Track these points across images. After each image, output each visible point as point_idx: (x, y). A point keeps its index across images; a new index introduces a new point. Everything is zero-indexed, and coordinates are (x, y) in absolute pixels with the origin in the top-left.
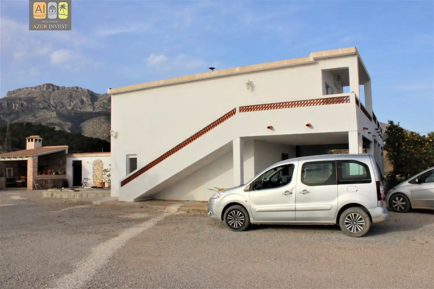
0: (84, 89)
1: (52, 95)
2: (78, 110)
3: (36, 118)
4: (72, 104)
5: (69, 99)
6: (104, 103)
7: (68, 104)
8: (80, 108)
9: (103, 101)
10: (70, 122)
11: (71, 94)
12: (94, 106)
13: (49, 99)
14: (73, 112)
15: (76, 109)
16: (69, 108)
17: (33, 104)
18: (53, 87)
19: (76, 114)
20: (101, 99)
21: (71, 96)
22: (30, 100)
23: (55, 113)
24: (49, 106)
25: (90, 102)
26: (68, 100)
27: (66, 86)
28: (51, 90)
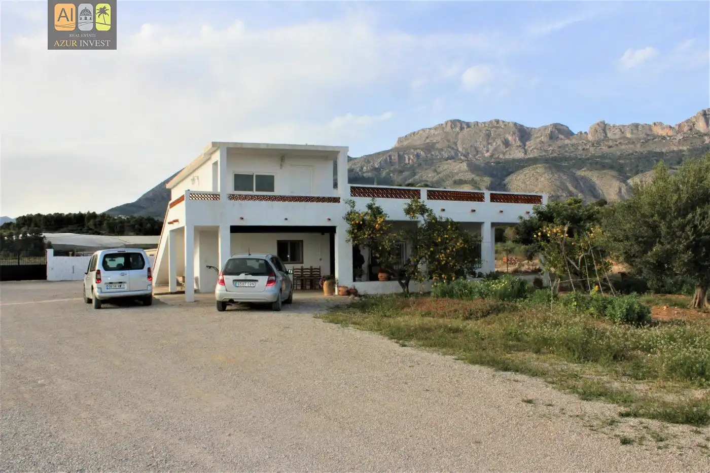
0: (509, 123)
1: (460, 136)
2: (501, 156)
3: (439, 173)
4: (491, 148)
5: (486, 140)
6: (542, 142)
7: (485, 149)
8: (504, 154)
9: (540, 139)
10: (488, 177)
11: (487, 132)
12: (526, 147)
13: (456, 144)
14: (493, 160)
15: (497, 156)
16: (487, 155)
17: (433, 153)
18: (461, 124)
19: (498, 163)
20: (536, 136)
21: (488, 136)
22: (429, 148)
23: (465, 164)
24: (456, 155)
25: (519, 143)
26: (485, 143)
27: (481, 121)
28: (458, 129)
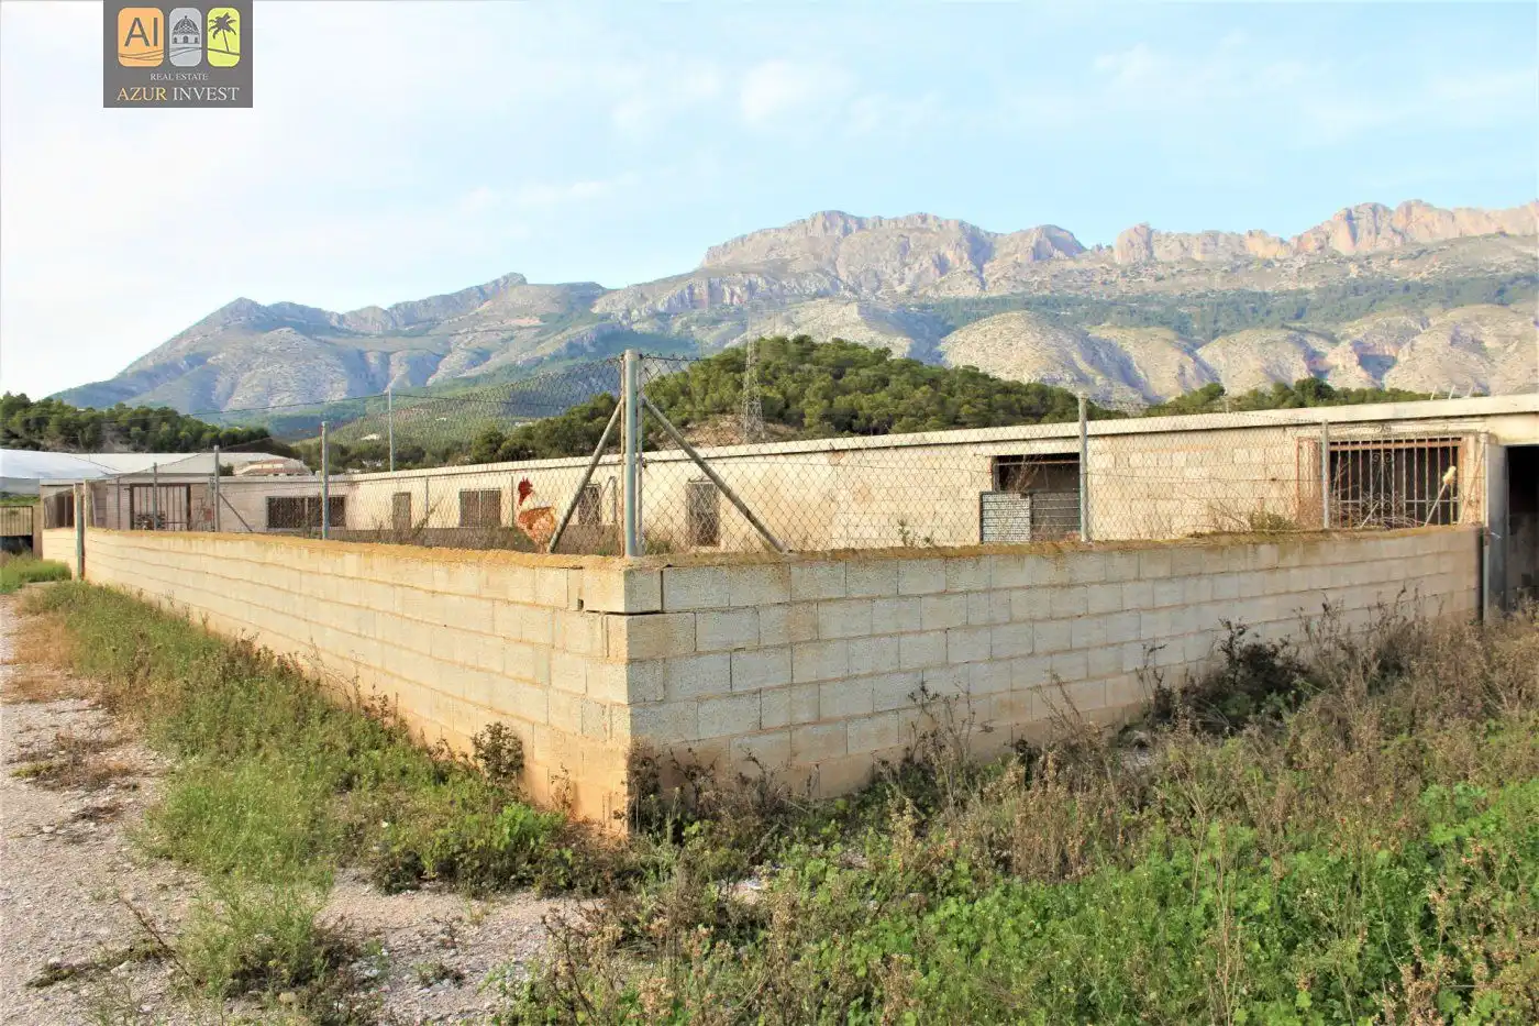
0: (947, 221)
1: (843, 247)
2: (931, 293)
3: (798, 326)
4: (910, 276)
5: (898, 257)
6: (1017, 265)
7: (896, 276)
8: (937, 288)
9: (1014, 258)
10: (907, 336)
11: (902, 240)
12: (984, 276)
13: (833, 263)
14: (913, 301)
15: (921, 292)
16: (901, 289)
17: (784, 283)
18: (846, 222)
19: (924, 307)
20: (1005, 251)
21: (904, 249)
22: (777, 270)
23: (854, 307)
24: (835, 287)
25: (969, 266)
26: (896, 264)
27: (888, 215)
28: (838, 232)
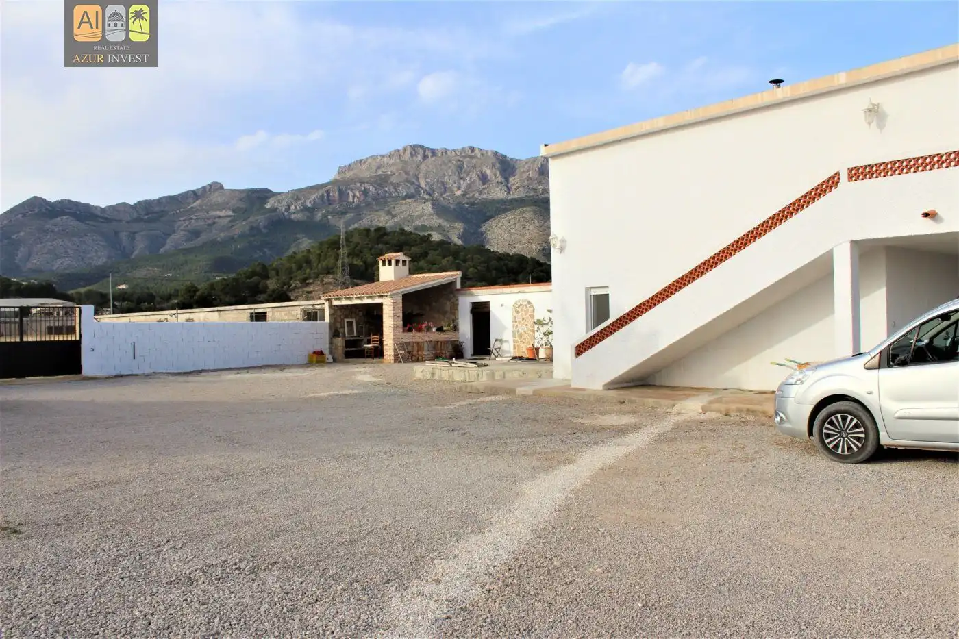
0: (487, 152)
1: (422, 167)
2: (477, 195)
3: (394, 216)
4: (464, 185)
5: (457, 173)
6: (529, 178)
7: (455, 185)
8: (481, 193)
9: (527, 174)
10: (461, 222)
11: (459, 163)
12: (509, 185)
13: (417, 179)
14: (466, 200)
15: (471, 195)
16: (458, 193)
17: (387, 189)
18: (424, 152)
19: (472, 204)
20: (522, 170)
21: (460, 168)
22: (381, 181)
23: (429, 204)
24: (418, 192)
25: (500, 179)
26: (456, 177)
27: (450, 148)
28: (419, 158)
